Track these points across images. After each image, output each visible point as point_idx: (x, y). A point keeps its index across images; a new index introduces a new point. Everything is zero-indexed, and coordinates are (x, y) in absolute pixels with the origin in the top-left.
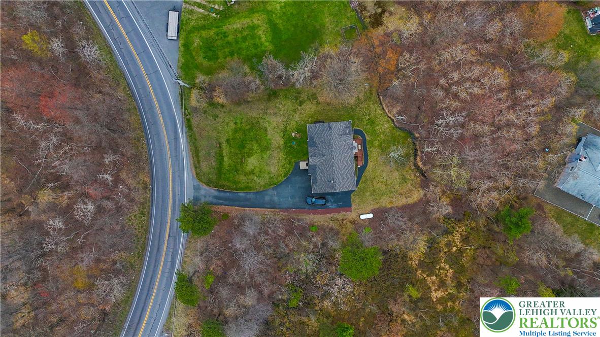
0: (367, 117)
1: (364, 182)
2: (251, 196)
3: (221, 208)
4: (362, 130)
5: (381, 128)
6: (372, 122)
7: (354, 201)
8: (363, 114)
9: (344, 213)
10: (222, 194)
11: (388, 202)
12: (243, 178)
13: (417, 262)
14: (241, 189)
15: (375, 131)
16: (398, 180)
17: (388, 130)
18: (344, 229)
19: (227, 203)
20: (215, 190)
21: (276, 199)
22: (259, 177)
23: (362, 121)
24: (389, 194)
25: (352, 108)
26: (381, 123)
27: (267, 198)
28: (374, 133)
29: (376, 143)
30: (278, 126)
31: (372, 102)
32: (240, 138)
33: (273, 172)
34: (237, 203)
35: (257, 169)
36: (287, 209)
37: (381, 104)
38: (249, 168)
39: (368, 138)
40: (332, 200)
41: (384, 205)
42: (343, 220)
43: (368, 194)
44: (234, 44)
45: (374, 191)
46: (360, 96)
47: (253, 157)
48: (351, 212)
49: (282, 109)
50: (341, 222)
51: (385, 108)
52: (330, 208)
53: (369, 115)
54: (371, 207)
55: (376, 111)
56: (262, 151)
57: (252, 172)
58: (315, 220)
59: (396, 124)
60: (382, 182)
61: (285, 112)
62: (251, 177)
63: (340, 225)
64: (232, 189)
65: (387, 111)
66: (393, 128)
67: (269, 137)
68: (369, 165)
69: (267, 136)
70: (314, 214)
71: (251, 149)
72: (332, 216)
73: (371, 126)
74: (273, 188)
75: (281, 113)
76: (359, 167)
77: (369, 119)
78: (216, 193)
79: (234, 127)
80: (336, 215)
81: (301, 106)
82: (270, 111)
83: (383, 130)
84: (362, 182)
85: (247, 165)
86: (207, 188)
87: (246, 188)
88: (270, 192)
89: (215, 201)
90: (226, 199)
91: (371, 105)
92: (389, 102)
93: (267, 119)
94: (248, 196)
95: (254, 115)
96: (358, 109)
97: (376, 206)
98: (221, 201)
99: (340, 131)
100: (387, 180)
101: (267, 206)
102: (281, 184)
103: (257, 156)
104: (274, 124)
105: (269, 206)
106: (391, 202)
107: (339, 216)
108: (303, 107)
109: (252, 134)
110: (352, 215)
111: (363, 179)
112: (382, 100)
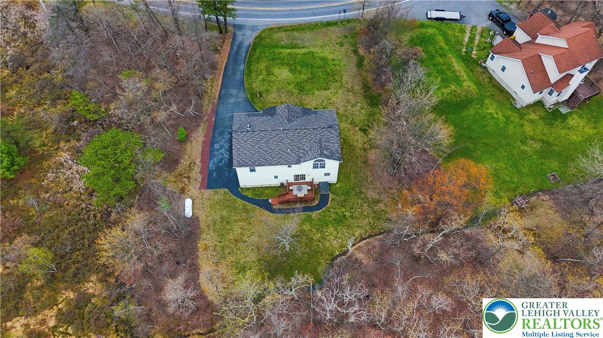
0: (348, 214)
1: (244, 208)
2: (238, 76)
3: (227, 48)
4: (328, 205)
5: (331, 234)
6: (340, 220)
7: (217, 192)
8: (352, 208)
9: (200, 180)
10: (244, 49)
11: (207, 242)
12: (262, 65)
13: (91, 291)
14: (249, 67)
15: (327, 225)
16: (243, 260)
17: (327, 244)
18: (173, 179)
19: (233, 53)
20: (251, 43)
21: (232, 100)
22: (263, 80)
23: (343, 206)
24: (220, 245)
25: (361, 192)
26: (340, 235)
27: (234, 91)
28: (322, 225)
29: (307, 227)
30: (331, 103)
31: (372, 222)
32: (315, 63)
33: (269, 97)
34: (232, 62)
35: (273, 78)
36: (215, 112)
37: (370, 236)
38: (276, 71)
39: (314, 214)
40: (221, 164)
41: (204, 236)
42: (189, 177)
43: (225, 213)
44: (433, 62)
45: (228, 223)
46: (380, 205)
47: (289, 74)
48: (200, 189)
49: (355, 109)
50: (185, 175)
51: (364, 242)
52: (210, 161)
53: (352, 217)
54: (202, 218)
55: (358, 227)
56: (298, 84)
57: (269, 73)
58: (194, 142)
59: (338, 259)
60: (242, 234)
61: (350, 112)
62: (264, 73)
63: (181, 175)
64: (249, 58)
65: (359, 244)
66: (332, 254)
67: (317, 92)
68: (271, 215)
69: (317, 89)
70: (203, 142)
71: (300, 73)
72: (197, 164)
73: (334, 220)
74: (246, 98)
75: (349, 107)
76: (270, 201)
77: (344, 216)
78: (246, 44)
79: (329, 58)
80: (197, 169)
81: (360, 130)
82: (351, 96)
83: (328, 238)
84: (244, 205)
85: (279, 68)
86: (253, 37)
87: (250, 71)
88: (242, 95)
89: (237, 43)
90: (238, 53)
91: (367, 220)
92: (374, 247)
93: (340, 91)
94: (238, 73)
95: (345, 78)
96: (360, 201)
97: (203, 225)
98: (235, 48)
99: (326, 141)
100: (244, 242)
101: (223, 91)
102: (251, 105)
103: (291, 78)
104: (334, 99)
105: (222, 93)
106: (206, 248)
107: (196, 174)
108: (359, 132)
109: (320, 74)
110: (194, 189)
111: (250, 206)
112: (377, 237)
